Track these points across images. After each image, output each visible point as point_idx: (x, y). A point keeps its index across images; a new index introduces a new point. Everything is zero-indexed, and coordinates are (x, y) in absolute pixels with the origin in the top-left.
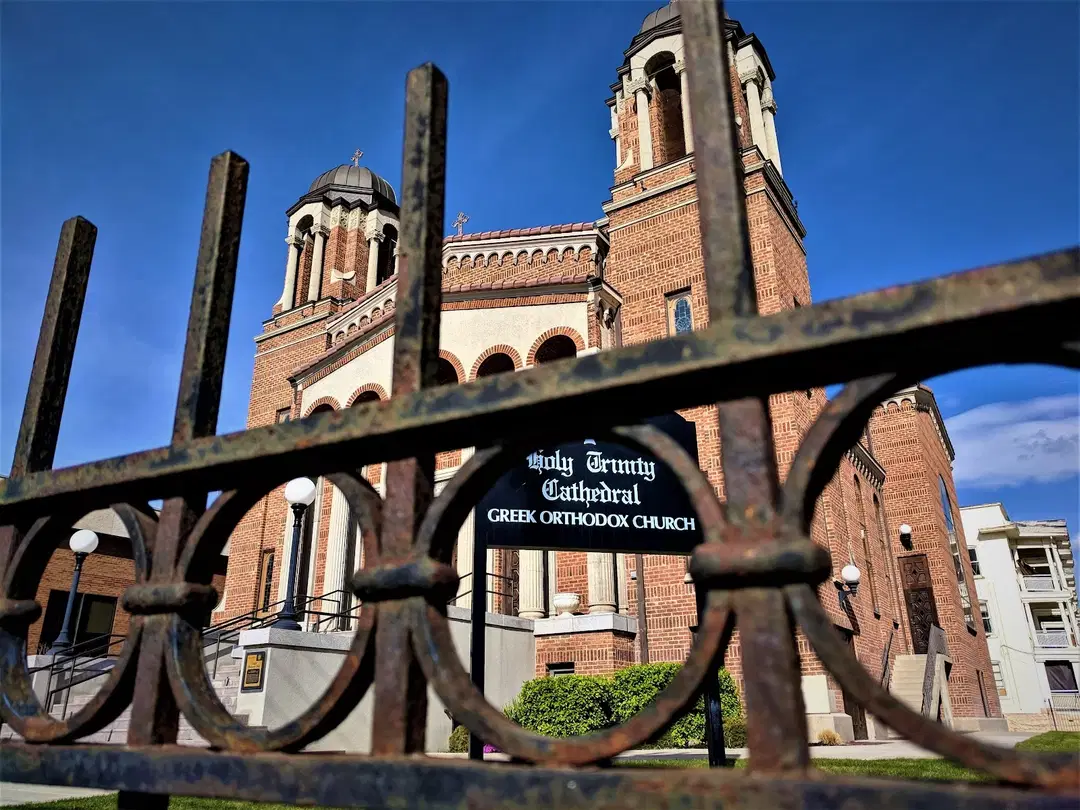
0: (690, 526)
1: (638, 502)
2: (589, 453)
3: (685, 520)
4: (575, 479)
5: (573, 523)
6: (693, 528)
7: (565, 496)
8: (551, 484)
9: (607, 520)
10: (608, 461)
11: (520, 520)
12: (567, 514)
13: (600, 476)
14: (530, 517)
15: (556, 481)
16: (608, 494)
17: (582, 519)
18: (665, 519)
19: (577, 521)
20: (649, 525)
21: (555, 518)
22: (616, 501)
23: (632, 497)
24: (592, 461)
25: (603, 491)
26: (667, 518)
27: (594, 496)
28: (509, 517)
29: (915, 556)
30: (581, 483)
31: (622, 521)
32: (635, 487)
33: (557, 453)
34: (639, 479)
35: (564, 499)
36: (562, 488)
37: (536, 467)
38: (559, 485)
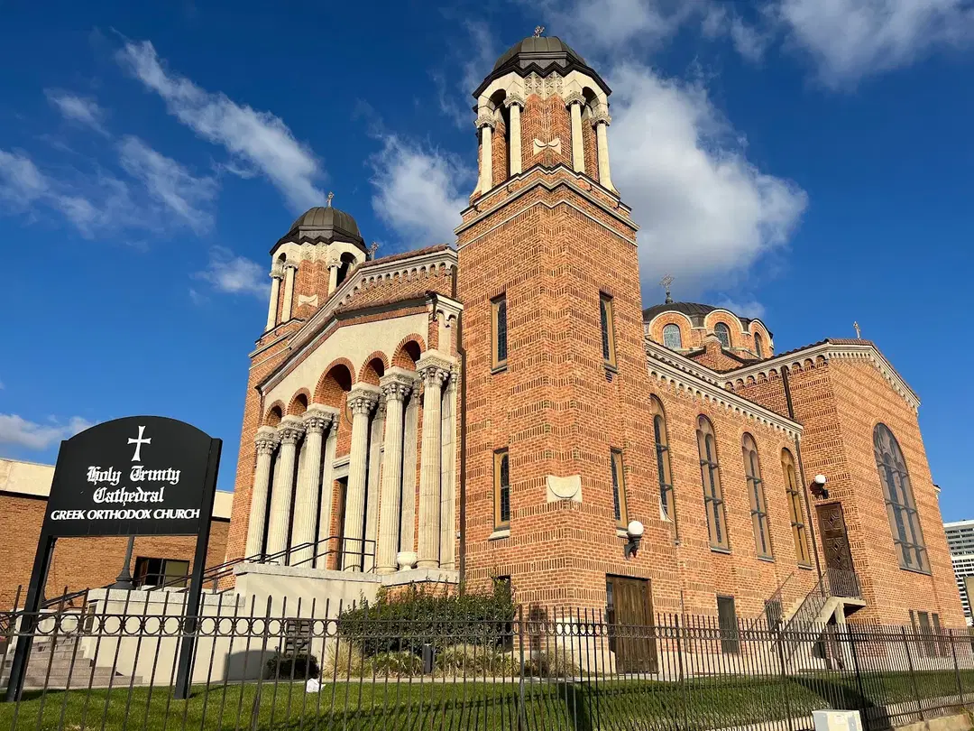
0: (195, 515)
1: (161, 500)
2: (134, 467)
3: (193, 511)
4: (119, 487)
5: (111, 518)
6: (198, 516)
7: (110, 499)
8: (101, 491)
9: (136, 514)
10: (147, 472)
11: (73, 518)
12: (107, 512)
13: (139, 483)
14: (81, 515)
15: (105, 489)
16: (141, 495)
17: (118, 515)
18: (178, 511)
19: (114, 516)
20: (165, 516)
21: (98, 515)
22: (146, 500)
23: (157, 497)
24: (135, 472)
25: (137, 494)
26: (180, 511)
27: (130, 497)
28: (66, 516)
29: (831, 504)
30: (123, 489)
31: (146, 514)
32: (162, 489)
33: (111, 469)
34: (166, 483)
35: (108, 501)
36: (108, 494)
37: (92, 480)
38: (107, 492)
